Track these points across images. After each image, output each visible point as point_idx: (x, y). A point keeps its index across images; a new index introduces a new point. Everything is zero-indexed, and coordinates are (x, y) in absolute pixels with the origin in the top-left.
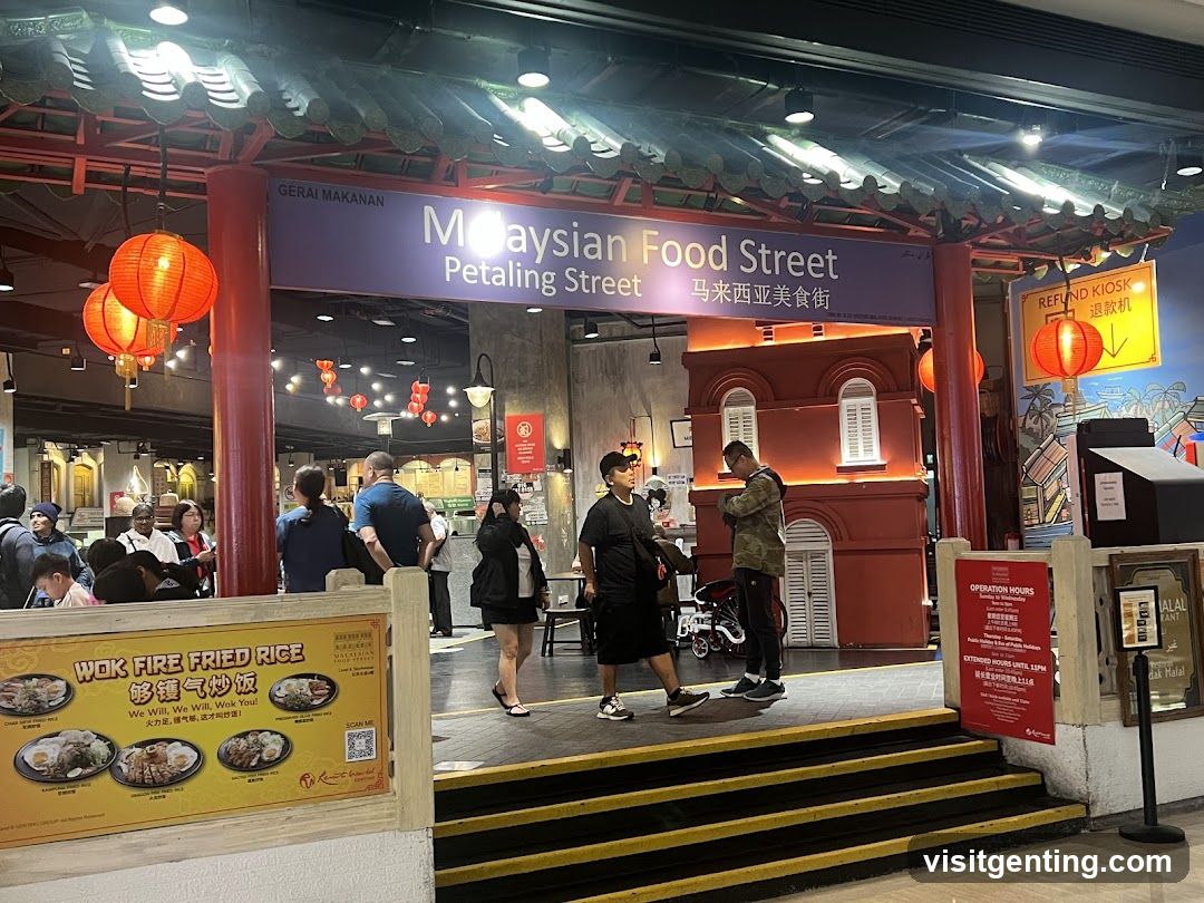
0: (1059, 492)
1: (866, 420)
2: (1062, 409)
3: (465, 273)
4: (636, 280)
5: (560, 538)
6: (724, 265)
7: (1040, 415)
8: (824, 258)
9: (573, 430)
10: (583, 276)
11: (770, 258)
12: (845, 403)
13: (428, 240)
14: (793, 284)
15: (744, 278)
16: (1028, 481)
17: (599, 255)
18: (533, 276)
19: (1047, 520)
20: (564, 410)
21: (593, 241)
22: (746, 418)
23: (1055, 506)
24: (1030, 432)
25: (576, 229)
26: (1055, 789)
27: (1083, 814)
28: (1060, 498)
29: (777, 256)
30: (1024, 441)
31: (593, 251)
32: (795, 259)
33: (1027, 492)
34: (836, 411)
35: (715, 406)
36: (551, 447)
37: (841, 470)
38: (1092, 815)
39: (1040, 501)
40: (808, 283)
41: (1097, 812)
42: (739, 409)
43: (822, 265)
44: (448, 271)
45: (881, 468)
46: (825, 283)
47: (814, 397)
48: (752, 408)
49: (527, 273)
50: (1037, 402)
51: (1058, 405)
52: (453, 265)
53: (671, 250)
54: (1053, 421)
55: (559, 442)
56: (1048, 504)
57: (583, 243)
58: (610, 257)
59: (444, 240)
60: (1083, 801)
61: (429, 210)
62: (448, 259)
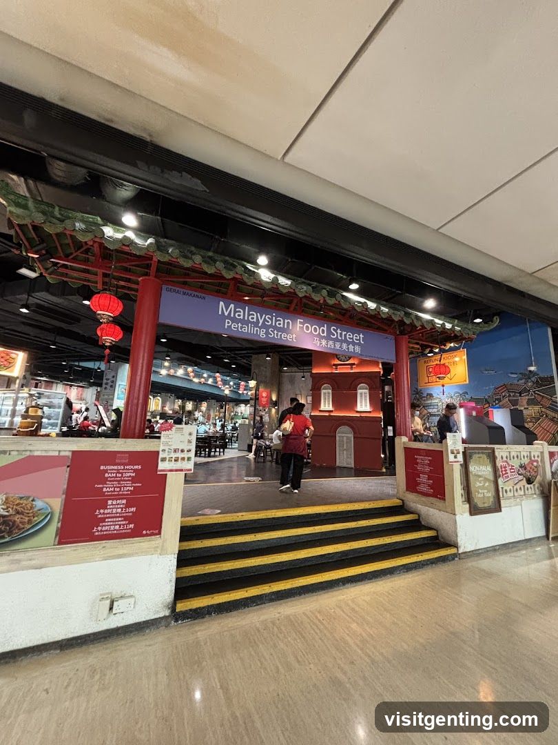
1: (366, 397)
3: (232, 326)
4: (294, 336)
5: (272, 426)
6: (325, 334)
9: (279, 396)
10: (276, 332)
11: (341, 334)
12: (359, 391)
13: (220, 313)
14: (349, 343)
15: (332, 339)
17: (282, 326)
18: (257, 330)
20: (276, 390)
21: (280, 320)
22: (329, 393)
25: (274, 316)
26: (443, 538)
27: (456, 551)
29: (344, 333)
31: (280, 324)
32: (350, 335)
34: (356, 394)
35: (319, 389)
36: (272, 400)
37: (357, 412)
38: (460, 552)
40: (354, 344)
41: (461, 551)
42: (326, 391)
43: (358, 338)
44: (226, 324)
45: (370, 412)
46: (359, 344)
47: (350, 389)
48: (330, 391)
49: (255, 329)
52: (228, 323)
53: (307, 327)
55: (274, 398)
57: (276, 321)
58: (286, 327)
59: (226, 314)
60: (456, 546)
61: (222, 303)
62: (227, 320)
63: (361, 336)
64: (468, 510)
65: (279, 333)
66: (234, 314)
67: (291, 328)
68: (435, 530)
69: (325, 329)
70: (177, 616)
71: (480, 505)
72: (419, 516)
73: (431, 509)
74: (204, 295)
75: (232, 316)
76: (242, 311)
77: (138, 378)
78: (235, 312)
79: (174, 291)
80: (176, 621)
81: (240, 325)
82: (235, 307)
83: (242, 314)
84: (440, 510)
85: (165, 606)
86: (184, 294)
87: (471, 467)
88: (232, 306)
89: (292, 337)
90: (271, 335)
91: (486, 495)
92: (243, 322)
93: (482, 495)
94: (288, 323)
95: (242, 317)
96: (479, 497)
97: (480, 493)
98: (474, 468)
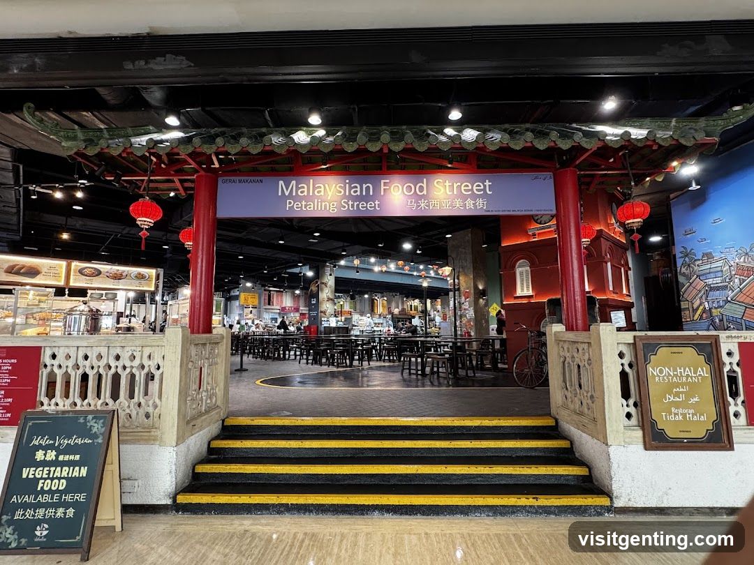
0: (700, 304)
2: (701, 262)
3: (295, 206)
7: (689, 265)
8: (483, 184)
13: (280, 194)
16: (683, 299)
17: (358, 193)
18: (326, 205)
19: (695, 318)
21: (356, 187)
22: (526, 272)
23: (699, 312)
24: (684, 274)
25: (347, 183)
26: (596, 480)
27: (607, 503)
28: (701, 307)
29: (455, 185)
30: (681, 279)
31: (356, 192)
32: (467, 186)
33: (683, 305)
35: (513, 267)
39: (691, 309)
40: (474, 197)
41: (620, 503)
42: (523, 269)
43: (482, 188)
44: (288, 206)
46: (484, 196)
48: (528, 269)
50: (687, 259)
51: (699, 260)
52: (290, 203)
53: (396, 188)
54: (696, 268)
56: (695, 311)
57: (351, 188)
58: (364, 194)
59: (287, 193)
60: (608, 494)
61: (281, 183)
62: (288, 201)
63: (487, 183)
64: (641, 440)
65: (356, 204)
66: (297, 192)
67: (371, 193)
68: (588, 466)
69: (425, 186)
70: (177, 507)
71: (671, 433)
72: (572, 444)
73: (584, 435)
74: (261, 178)
75: (294, 194)
76: (305, 186)
77: (199, 277)
78: (297, 188)
79: (230, 181)
80: (177, 512)
81: (304, 203)
82: (296, 183)
83: (306, 190)
84: (593, 437)
85: (166, 495)
86: (240, 181)
87: (651, 369)
88: (294, 182)
89: (373, 205)
90: (345, 207)
91: (689, 418)
92: (308, 198)
93: (680, 417)
94: (368, 188)
95: (306, 193)
96: (669, 420)
97: (675, 414)
98: (661, 371)
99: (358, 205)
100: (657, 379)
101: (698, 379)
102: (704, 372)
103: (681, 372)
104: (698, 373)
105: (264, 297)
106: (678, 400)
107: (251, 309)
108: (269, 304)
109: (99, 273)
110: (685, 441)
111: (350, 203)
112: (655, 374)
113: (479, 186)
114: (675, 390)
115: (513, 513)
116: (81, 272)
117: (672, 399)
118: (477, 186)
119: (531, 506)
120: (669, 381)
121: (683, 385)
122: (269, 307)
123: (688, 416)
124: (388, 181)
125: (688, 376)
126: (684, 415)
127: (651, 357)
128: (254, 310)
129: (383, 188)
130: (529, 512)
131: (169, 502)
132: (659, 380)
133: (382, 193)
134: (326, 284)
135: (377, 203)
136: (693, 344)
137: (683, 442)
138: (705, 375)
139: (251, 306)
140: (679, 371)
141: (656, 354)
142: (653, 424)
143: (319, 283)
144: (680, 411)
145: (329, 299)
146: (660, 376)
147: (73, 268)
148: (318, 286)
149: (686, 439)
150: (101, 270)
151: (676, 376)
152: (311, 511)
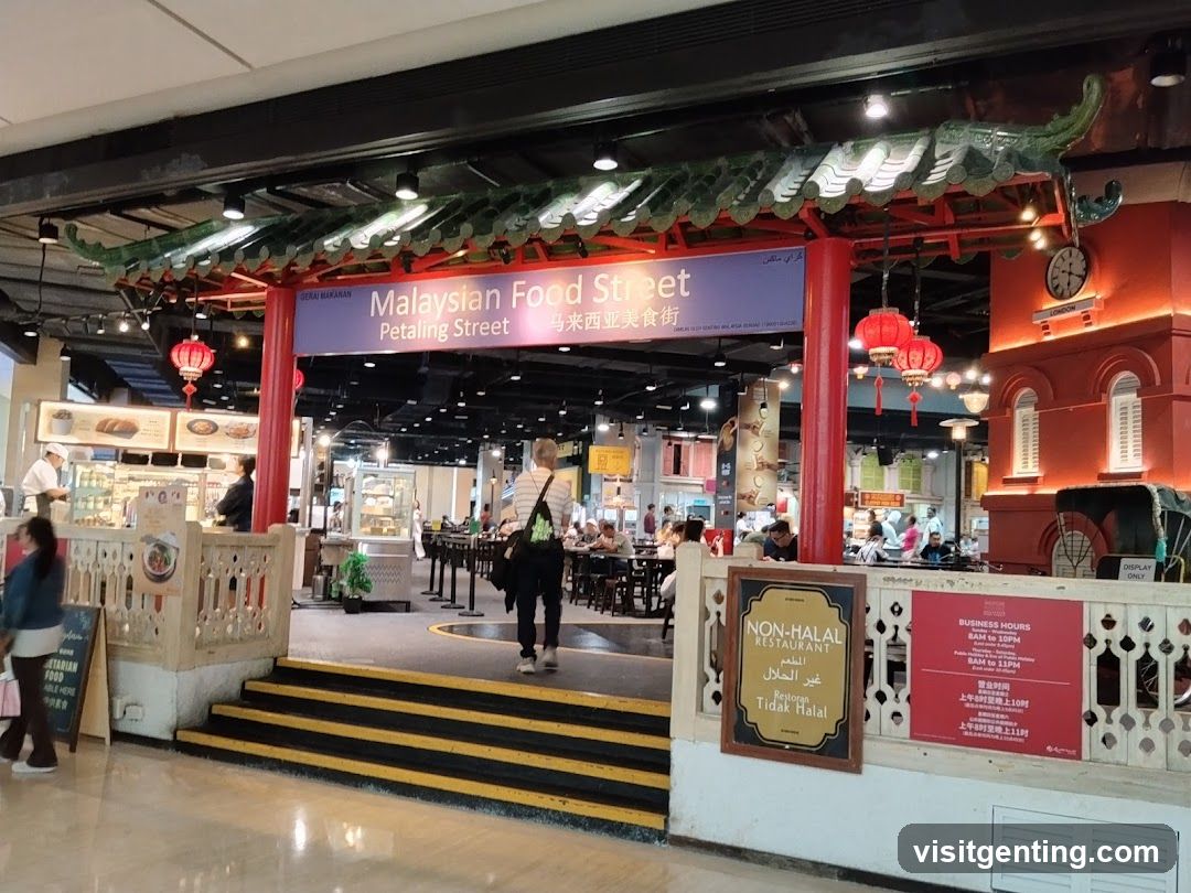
1: (1137, 418)
3: (392, 333)
8: (676, 278)
11: (622, 287)
12: (1117, 401)
13: (372, 315)
17: (477, 307)
25: (465, 290)
27: (660, 826)
37: (1102, 478)
38: (672, 831)
41: (679, 830)
42: (1028, 411)
43: (673, 285)
44: (382, 332)
52: (385, 328)
58: (488, 307)
59: (382, 313)
62: (383, 325)
63: (683, 276)
65: (475, 325)
66: (394, 310)
67: (498, 306)
69: (579, 287)
70: (173, 744)
71: (769, 732)
74: (349, 289)
75: (391, 313)
76: (406, 298)
78: (396, 304)
79: (310, 295)
80: (172, 749)
82: (394, 294)
83: (406, 305)
86: (323, 296)
87: (750, 623)
88: (391, 292)
89: (499, 327)
90: (458, 332)
91: (800, 710)
92: (408, 319)
93: (786, 708)
94: (493, 297)
95: (406, 312)
96: (769, 709)
97: (779, 701)
98: (766, 629)
99: (477, 327)
100: (758, 641)
101: (824, 648)
102: (835, 636)
103: (796, 633)
104: (825, 637)
105: (664, 455)
106: (787, 678)
107: (618, 484)
108: (677, 471)
109: (214, 428)
110: (787, 747)
111: (467, 324)
112: (756, 632)
113: (668, 282)
114: (783, 662)
115: (530, 816)
116: (190, 427)
117: (777, 675)
118: (664, 283)
119: (554, 812)
120: (776, 644)
121: (797, 654)
122: (676, 479)
123: (798, 707)
124: (523, 283)
125: (807, 639)
126: (792, 705)
127: (753, 603)
128: (625, 487)
129: (516, 295)
130: (550, 819)
131: (169, 737)
132: (761, 642)
133: (514, 305)
134: (754, 428)
135: (505, 322)
136: (820, 586)
137: (782, 748)
138: (837, 642)
139: (618, 477)
140: (793, 630)
141: (760, 600)
142: (741, 712)
143: (737, 425)
144: (788, 697)
145: (763, 466)
146: (762, 637)
147: (179, 422)
148: (734, 434)
149: (787, 743)
150: (218, 424)
151: (787, 638)
152: (303, 773)
